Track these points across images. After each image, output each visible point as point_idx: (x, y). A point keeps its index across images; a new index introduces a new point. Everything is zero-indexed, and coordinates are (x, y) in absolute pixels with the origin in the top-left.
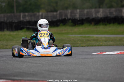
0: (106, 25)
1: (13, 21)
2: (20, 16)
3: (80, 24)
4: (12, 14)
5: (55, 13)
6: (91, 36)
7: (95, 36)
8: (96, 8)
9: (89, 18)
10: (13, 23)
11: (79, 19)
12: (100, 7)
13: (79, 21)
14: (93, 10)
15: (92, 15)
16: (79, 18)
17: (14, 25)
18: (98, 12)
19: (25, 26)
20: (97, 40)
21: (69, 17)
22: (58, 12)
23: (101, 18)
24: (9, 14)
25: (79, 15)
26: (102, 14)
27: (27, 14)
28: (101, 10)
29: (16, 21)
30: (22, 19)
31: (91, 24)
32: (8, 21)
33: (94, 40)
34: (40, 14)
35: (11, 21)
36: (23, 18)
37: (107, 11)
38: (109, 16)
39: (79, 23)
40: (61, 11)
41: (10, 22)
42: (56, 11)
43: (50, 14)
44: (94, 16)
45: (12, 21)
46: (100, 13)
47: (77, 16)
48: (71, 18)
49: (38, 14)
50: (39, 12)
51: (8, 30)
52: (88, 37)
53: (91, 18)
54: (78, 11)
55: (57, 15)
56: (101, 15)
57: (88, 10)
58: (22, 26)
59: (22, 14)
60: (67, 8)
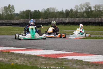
0: (69, 25)
4: (28, 19)
5: (47, 20)
8: (65, 18)
9: (62, 22)
12: (67, 18)
14: (64, 19)
18: (66, 20)
22: (48, 19)
23: (67, 22)
24: (27, 19)
28: (67, 19)
31: (63, 25)
34: (41, 19)
35: (27, 22)
37: (70, 19)
38: (71, 21)
39: (58, 24)
40: (50, 19)
43: (45, 20)
44: (64, 21)
49: (39, 20)
50: (40, 19)
52: (61, 31)
53: (63, 22)
54: (57, 19)
57: (62, 19)
60: (52, 18)
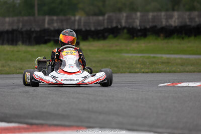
0: (183, 38)
1: (33, 30)
2: (44, 20)
3: (141, 36)
4: (32, 18)
5: (101, 18)
6: (159, 56)
7: (165, 57)
8: (167, 10)
9: (155, 27)
10: (33, 32)
11: (139, 28)
12: (173, 10)
13: (140, 30)
14: (163, 14)
15: (162, 22)
16: (140, 26)
17: (34, 35)
18: (171, 17)
19: (52, 38)
20: (168, 63)
21: (123, 24)
22: (106, 16)
23: (176, 27)
24: (26, 18)
25: (140, 22)
26: (177, 21)
27: (55, 18)
28: (176, 14)
29: (38, 29)
30: (46, 26)
31: (159, 36)
32: (24, 29)
33: (163, 63)
34: (77, 18)
35: (29, 29)
36: (49, 24)
37: (186, 15)
38: (188, 23)
39: (139, 34)
40: (111, 14)
41: (27, 31)
42: (103, 14)
43: (93, 19)
44: (164, 23)
45: (31, 29)
46: (174, 19)
47: (137, 24)
48: (127, 26)
49: (73, 18)
50: (74, 15)
51: (24, 43)
52: (154, 57)
53: (159, 27)
54: (139, 14)
55: (104, 20)
56: (175, 22)
57: (155, 14)
58: (46, 38)
59: (47, 18)
60: (120, 10)
